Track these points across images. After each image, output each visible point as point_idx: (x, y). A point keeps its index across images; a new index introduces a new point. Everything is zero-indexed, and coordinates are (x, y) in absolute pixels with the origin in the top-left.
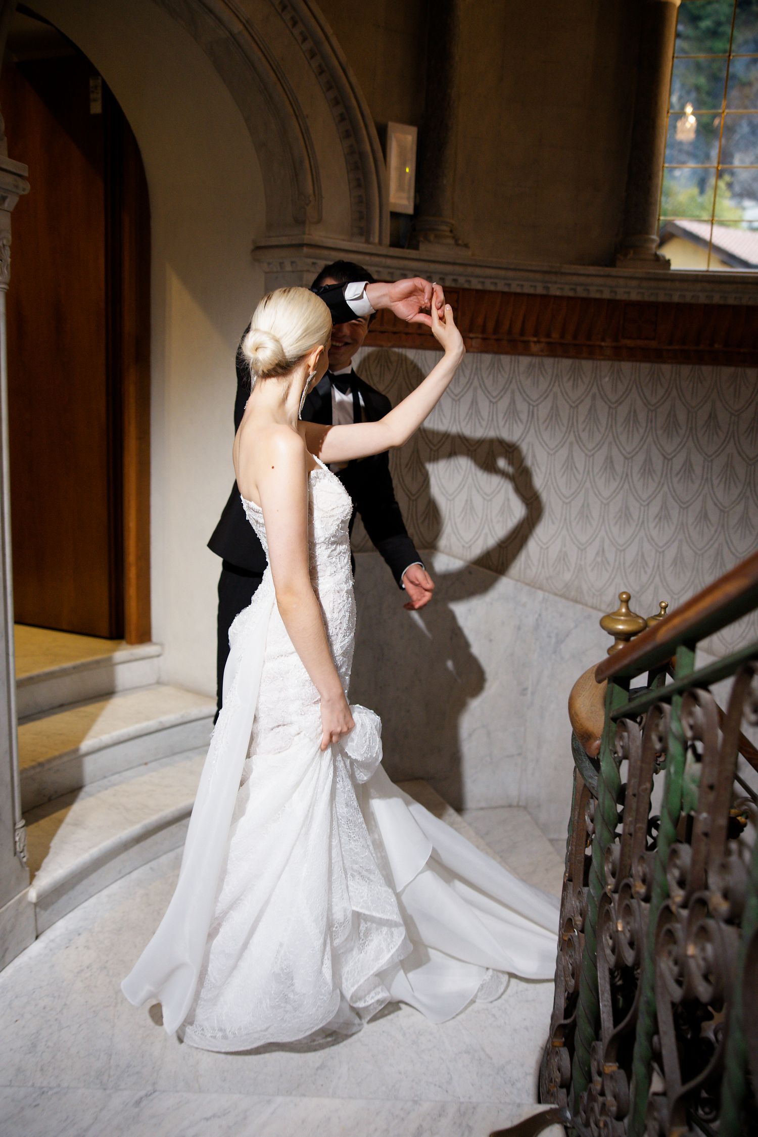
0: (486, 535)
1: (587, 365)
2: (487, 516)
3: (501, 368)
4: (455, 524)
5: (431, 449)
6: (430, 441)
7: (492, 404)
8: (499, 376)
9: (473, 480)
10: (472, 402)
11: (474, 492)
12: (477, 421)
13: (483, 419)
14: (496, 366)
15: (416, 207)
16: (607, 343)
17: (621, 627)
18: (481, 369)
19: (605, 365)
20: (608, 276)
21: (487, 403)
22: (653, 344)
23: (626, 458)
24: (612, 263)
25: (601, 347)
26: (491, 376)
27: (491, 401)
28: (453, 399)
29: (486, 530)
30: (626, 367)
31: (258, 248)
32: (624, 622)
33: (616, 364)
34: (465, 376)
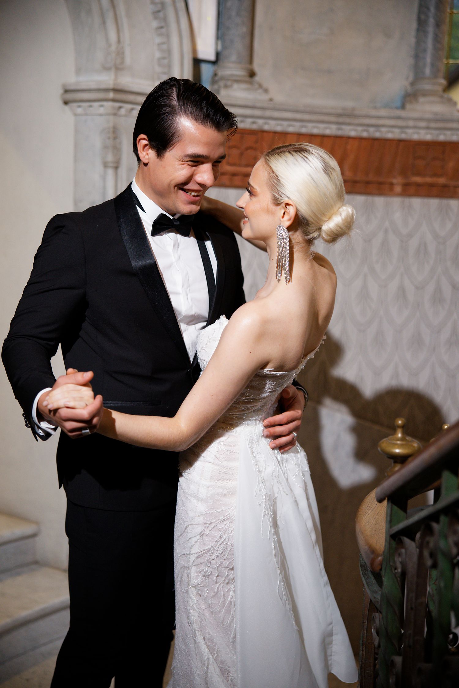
1: (379, 201)
15: (218, 54)
16: (398, 180)
17: (397, 451)
19: (396, 201)
20: (399, 118)
22: (442, 181)
23: (417, 288)
24: (403, 107)
25: (392, 184)
30: (417, 202)
31: (67, 92)
32: (400, 446)
33: (407, 200)
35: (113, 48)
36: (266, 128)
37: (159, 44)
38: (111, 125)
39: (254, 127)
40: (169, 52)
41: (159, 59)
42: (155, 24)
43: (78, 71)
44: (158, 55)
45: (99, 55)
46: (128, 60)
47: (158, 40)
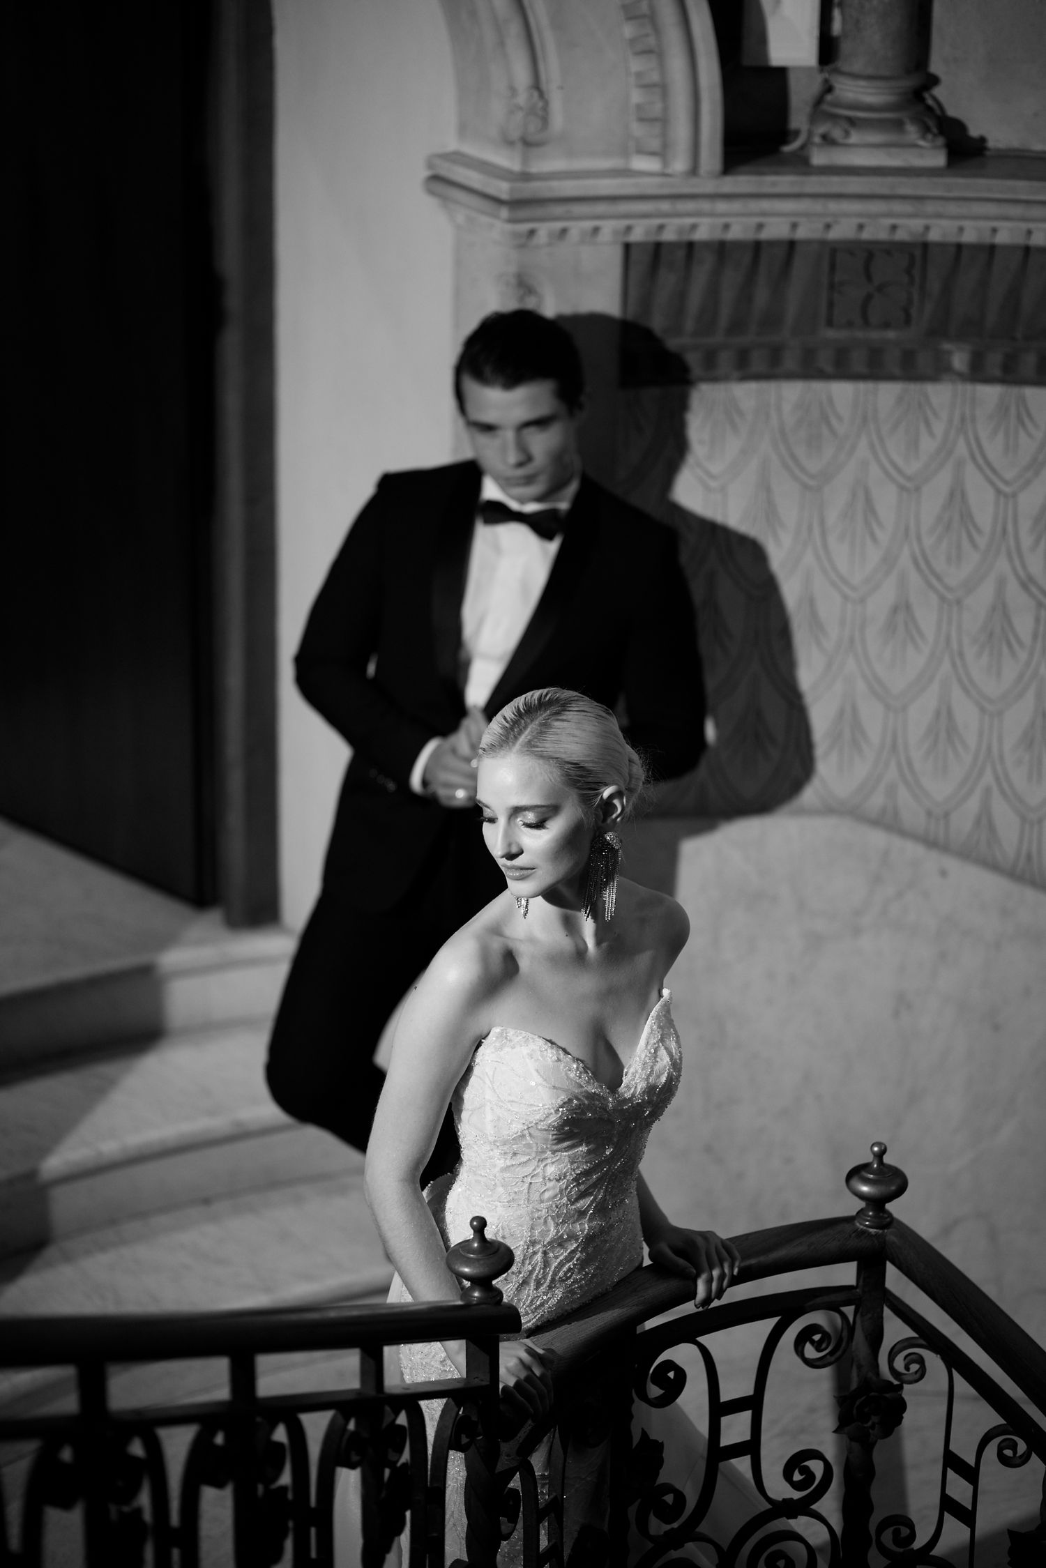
0: (988, 791)
2: (989, 749)
3: (1026, 420)
4: (910, 763)
5: (845, 598)
6: (844, 581)
7: (1002, 499)
8: (1022, 434)
9: (954, 665)
10: (952, 495)
11: (957, 694)
12: (964, 535)
13: (979, 530)
14: (1013, 411)
18: (973, 420)
21: (990, 494)
26: (1000, 437)
27: (999, 492)
28: (902, 488)
29: (988, 778)
31: (436, 178)
34: (931, 434)
35: (522, 99)
36: (934, 236)
37: (639, 75)
38: (512, 269)
39: (901, 235)
40: (663, 89)
41: (639, 107)
42: (628, 30)
43: (463, 130)
44: (636, 97)
45: (497, 109)
46: (558, 120)
47: (636, 65)
